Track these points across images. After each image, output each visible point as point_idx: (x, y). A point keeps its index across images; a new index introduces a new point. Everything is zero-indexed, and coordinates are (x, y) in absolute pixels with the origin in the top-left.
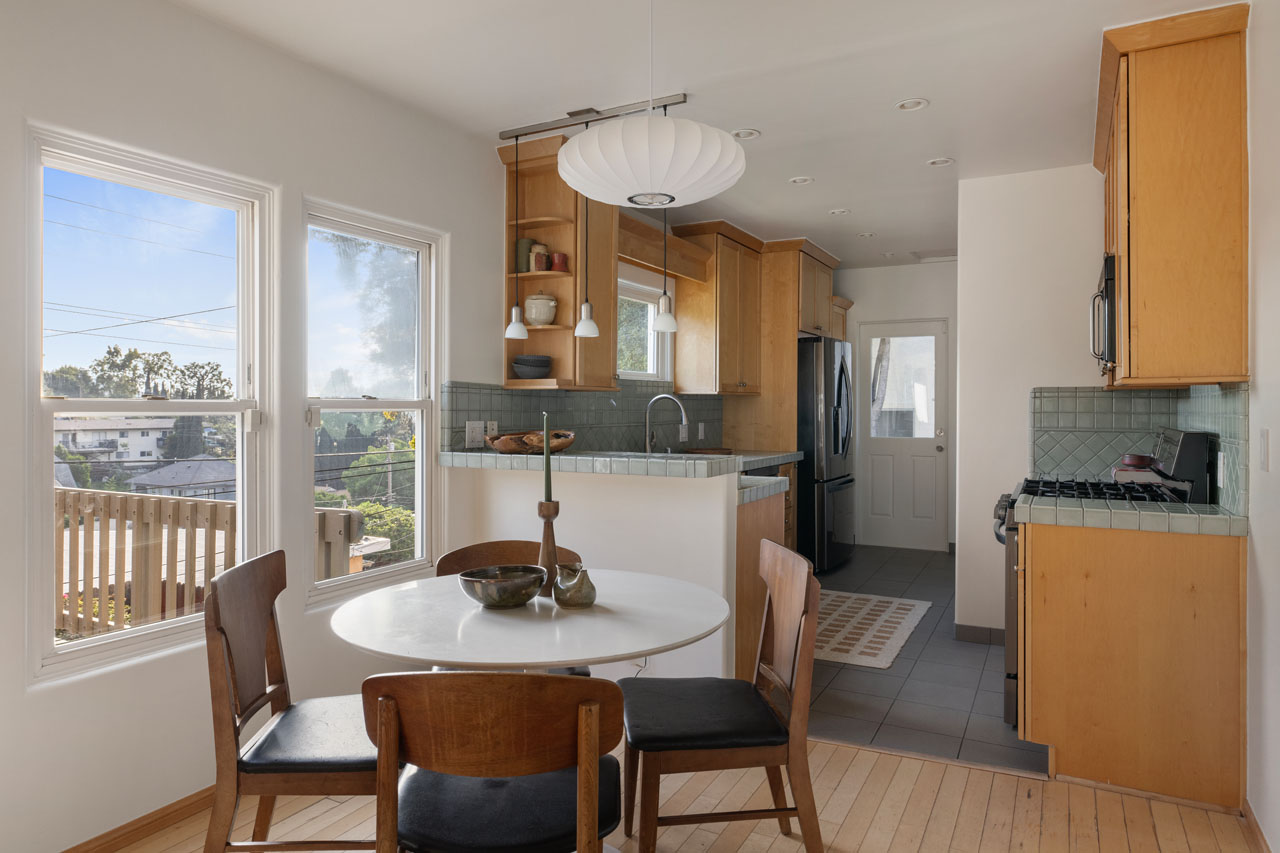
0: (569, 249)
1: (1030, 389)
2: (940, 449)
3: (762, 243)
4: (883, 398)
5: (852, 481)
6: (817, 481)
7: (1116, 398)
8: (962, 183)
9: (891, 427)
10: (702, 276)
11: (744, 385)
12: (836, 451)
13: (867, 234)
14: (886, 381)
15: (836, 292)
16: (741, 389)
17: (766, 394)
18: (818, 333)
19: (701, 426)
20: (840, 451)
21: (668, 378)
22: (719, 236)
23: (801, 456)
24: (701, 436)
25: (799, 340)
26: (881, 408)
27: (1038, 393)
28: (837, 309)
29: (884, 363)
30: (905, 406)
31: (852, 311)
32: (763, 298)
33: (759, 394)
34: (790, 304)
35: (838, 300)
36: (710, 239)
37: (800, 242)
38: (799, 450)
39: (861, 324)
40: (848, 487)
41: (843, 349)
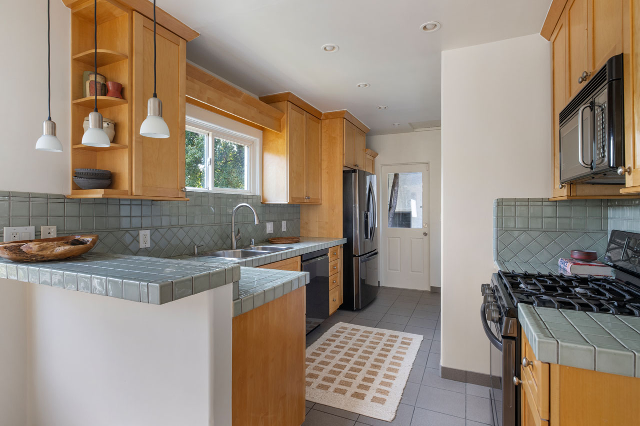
0: (124, 80)
1: (494, 200)
2: (425, 234)
3: (321, 113)
4: (396, 206)
5: (376, 253)
6: (355, 256)
7: (559, 206)
8: (444, 54)
9: (399, 221)
10: (279, 129)
11: (309, 198)
12: (367, 237)
13: (383, 107)
14: (397, 197)
15: (368, 146)
16: (306, 201)
17: (325, 203)
18: (355, 168)
19: (284, 223)
20: (369, 237)
21: (258, 193)
22: (288, 103)
23: (345, 241)
24: (284, 229)
25: (344, 172)
26: (394, 211)
27: (501, 203)
28: (368, 156)
29: (396, 188)
30: (406, 210)
31: (377, 158)
32: (323, 147)
33: (321, 204)
34: (338, 150)
35: (369, 151)
36: (283, 105)
37: (343, 112)
38: (344, 237)
39: (382, 165)
40: (374, 258)
41: (371, 179)
